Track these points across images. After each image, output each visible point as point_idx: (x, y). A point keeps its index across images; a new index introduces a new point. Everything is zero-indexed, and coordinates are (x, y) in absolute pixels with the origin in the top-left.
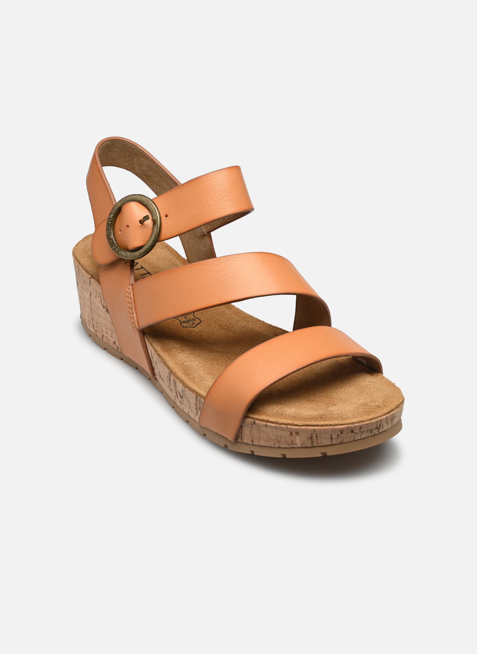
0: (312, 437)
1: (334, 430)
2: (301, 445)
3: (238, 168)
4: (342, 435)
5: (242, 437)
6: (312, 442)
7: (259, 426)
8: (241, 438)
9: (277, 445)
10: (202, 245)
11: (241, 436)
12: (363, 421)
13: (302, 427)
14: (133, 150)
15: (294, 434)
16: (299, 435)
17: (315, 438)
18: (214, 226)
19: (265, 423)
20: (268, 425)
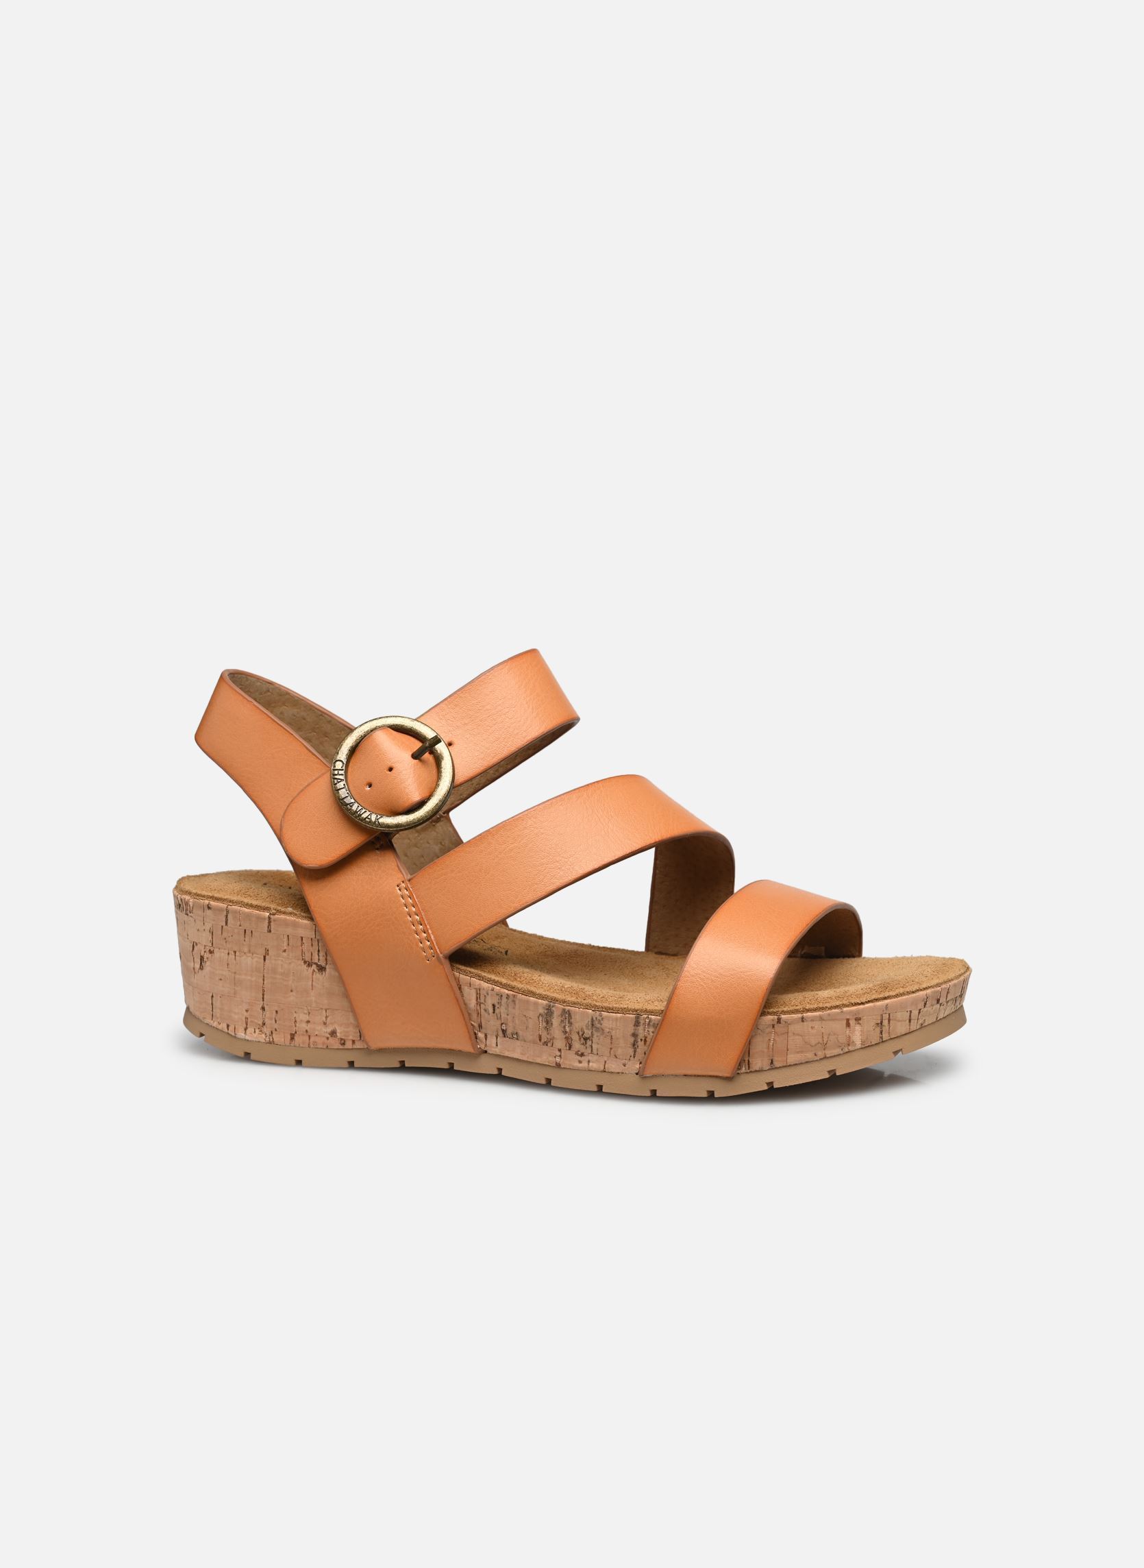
0: (881, 1023)
1: (915, 1002)
2: (863, 1042)
3: (533, 652)
4: (926, 1009)
5: (749, 1061)
6: (881, 1033)
7: (787, 1023)
8: (747, 1062)
9: (821, 1054)
10: (430, 841)
11: (747, 1059)
12: (950, 981)
13: (867, 1005)
14: (265, 693)
15: (852, 1022)
16: (860, 1022)
17: (885, 1022)
18: (461, 795)
19: (800, 1015)
20: (807, 1017)
